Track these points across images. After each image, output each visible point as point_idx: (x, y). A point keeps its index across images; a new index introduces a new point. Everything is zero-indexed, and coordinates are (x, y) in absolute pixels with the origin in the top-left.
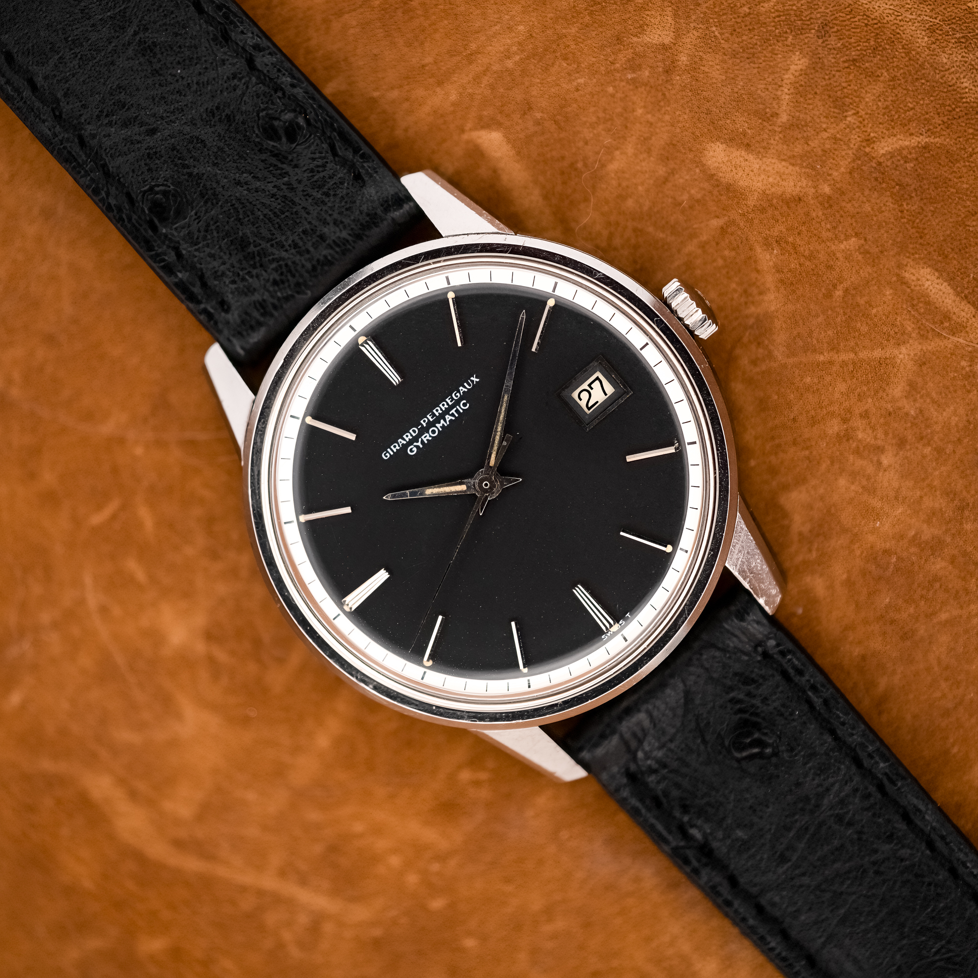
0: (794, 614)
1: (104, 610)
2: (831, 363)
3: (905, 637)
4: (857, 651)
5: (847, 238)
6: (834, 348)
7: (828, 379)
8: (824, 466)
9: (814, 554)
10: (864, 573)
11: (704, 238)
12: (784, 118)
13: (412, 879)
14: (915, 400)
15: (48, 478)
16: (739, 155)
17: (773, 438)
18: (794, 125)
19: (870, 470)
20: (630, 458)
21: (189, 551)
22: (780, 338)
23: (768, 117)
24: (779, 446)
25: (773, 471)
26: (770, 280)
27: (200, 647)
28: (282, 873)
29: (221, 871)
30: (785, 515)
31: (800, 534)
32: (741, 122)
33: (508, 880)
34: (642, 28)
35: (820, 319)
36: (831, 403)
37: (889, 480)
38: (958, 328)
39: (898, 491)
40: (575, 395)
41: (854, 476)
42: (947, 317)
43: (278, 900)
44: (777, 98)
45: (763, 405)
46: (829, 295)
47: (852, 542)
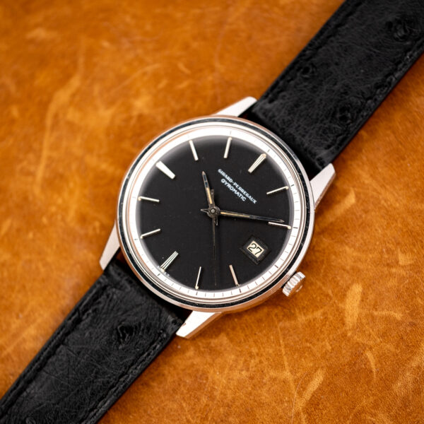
0: (177, 345)
1: (144, 74)
2: (280, 345)
3: (174, 390)
4: (166, 372)
5: (331, 345)
6: (286, 346)
7: (274, 345)
8: (238, 348)
9: (202, 349)
10: (197, 371)
11: (323, 288)
12: (376, 313)
13: (53, 209)
14: (269, 381)
15: (195, 45)
16: (359, 297)
17: (247, 327)
18: (373, 317)
19: (239, 367)
20: (231, 267)
21: (173, 103)
22: (287, 324)
23: (375, 307)
24: (244, 329)
25: (234, 329)
26: (310, 317)
27: (135, 113)
28: (50, 158)
29: (47, 134)
30: (217, 336)
31: (210, 343)
32: (371, 297)
33: (57, 246)
34: (404, 252)
35: (297, 339)
36: (264, 348)
37: (236, 375)
38: (300, 394)
39: (232, 379)
40: (254, 242)
41: (236, 361)
42: (304, 389)
43: (39, 157)
44: (383, 309)
45: (259, 321)
46: (307, 341)
47: (209, 364)
